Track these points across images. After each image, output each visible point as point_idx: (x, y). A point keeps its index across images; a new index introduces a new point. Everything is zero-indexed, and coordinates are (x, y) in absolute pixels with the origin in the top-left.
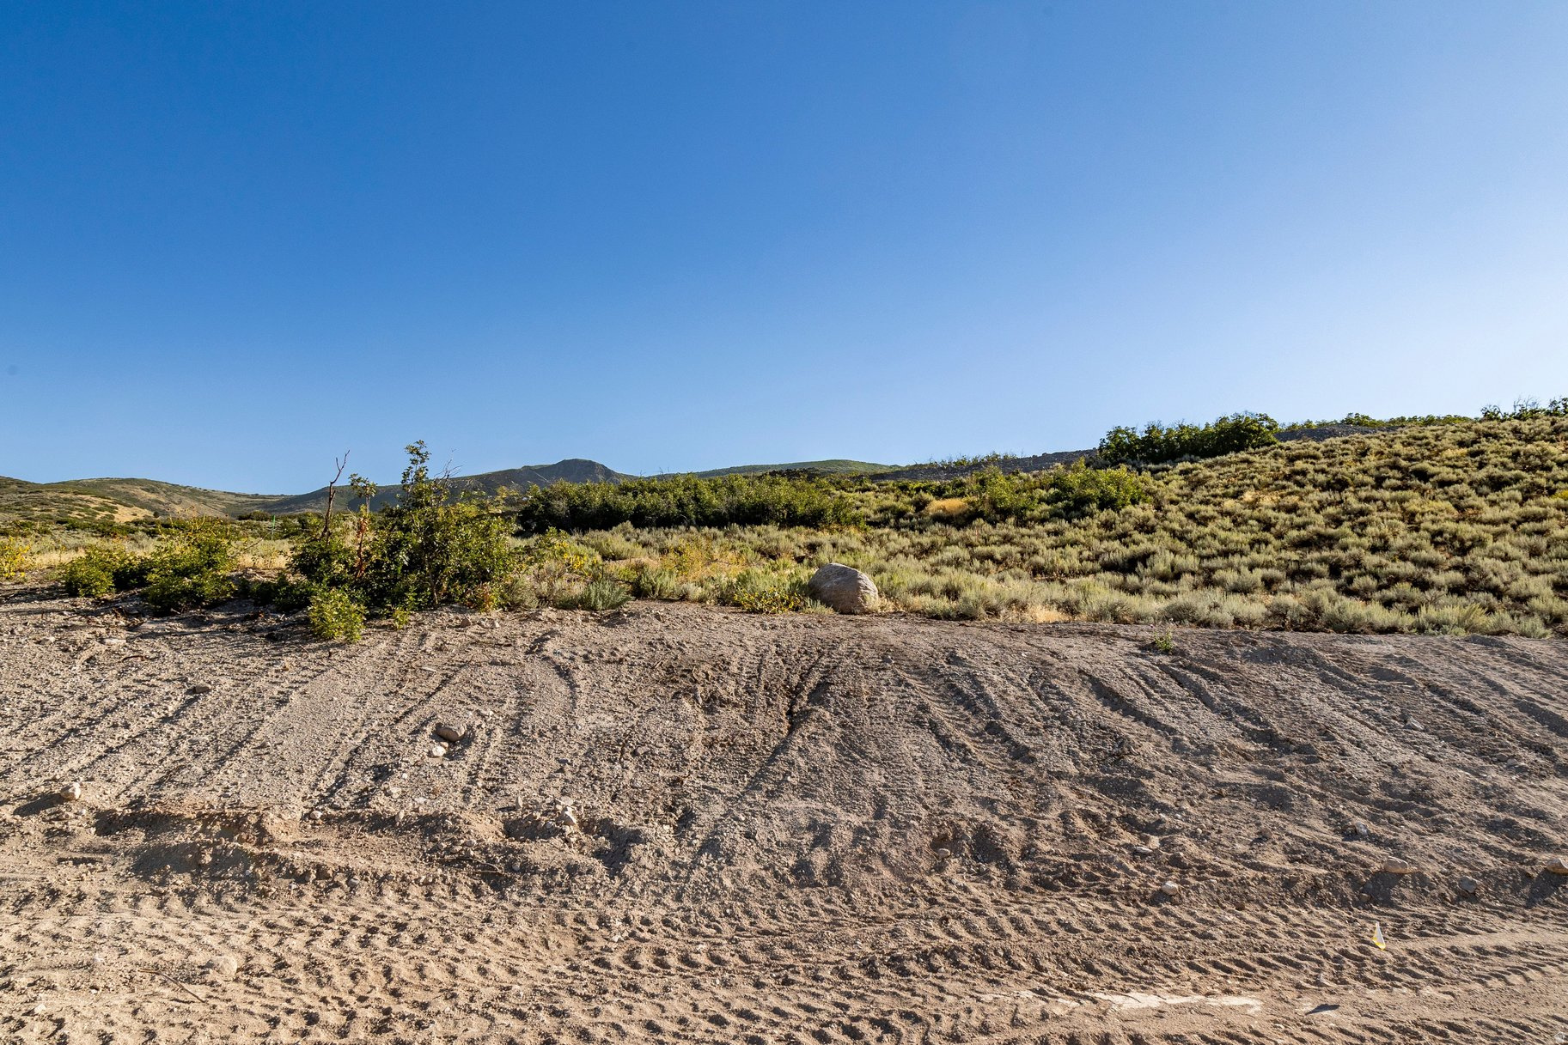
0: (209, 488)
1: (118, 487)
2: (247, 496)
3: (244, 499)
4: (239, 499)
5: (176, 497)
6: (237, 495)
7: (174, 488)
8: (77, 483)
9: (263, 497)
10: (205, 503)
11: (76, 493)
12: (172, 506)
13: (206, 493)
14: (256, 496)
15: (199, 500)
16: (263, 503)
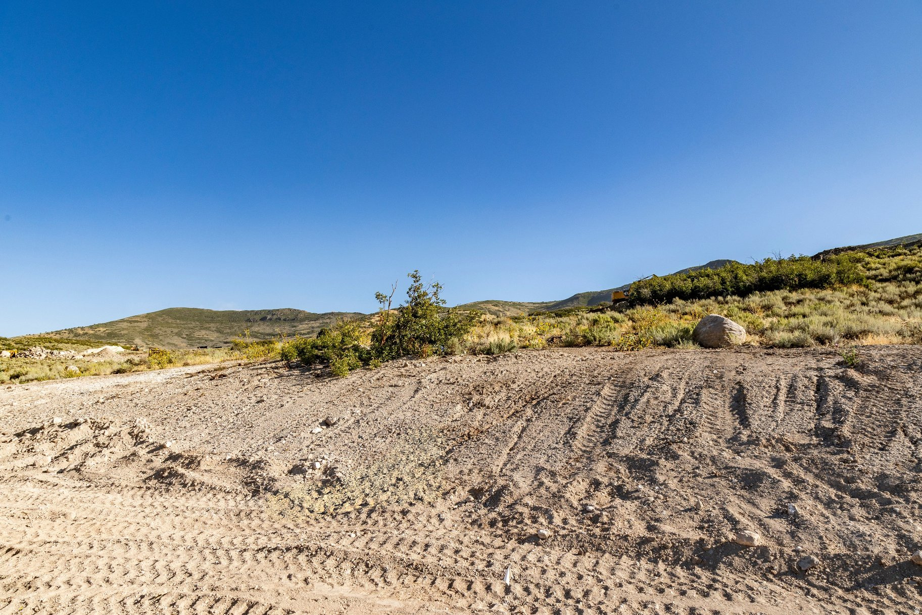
0: (521, 302)
1: (482, 305)
2: (539, 303)
3: (537, 305)
4: (535, 305)
5: (507, 308)
6: (534, 303)
7: (506, 303)
8: (465, 305)
9: (546, 303)
10: (520, 309)
11: (464, 311)
12: (506, 312)
13: (520, 304)
14: (543, 303)
15: (517, 308)
16: (546, 306)
